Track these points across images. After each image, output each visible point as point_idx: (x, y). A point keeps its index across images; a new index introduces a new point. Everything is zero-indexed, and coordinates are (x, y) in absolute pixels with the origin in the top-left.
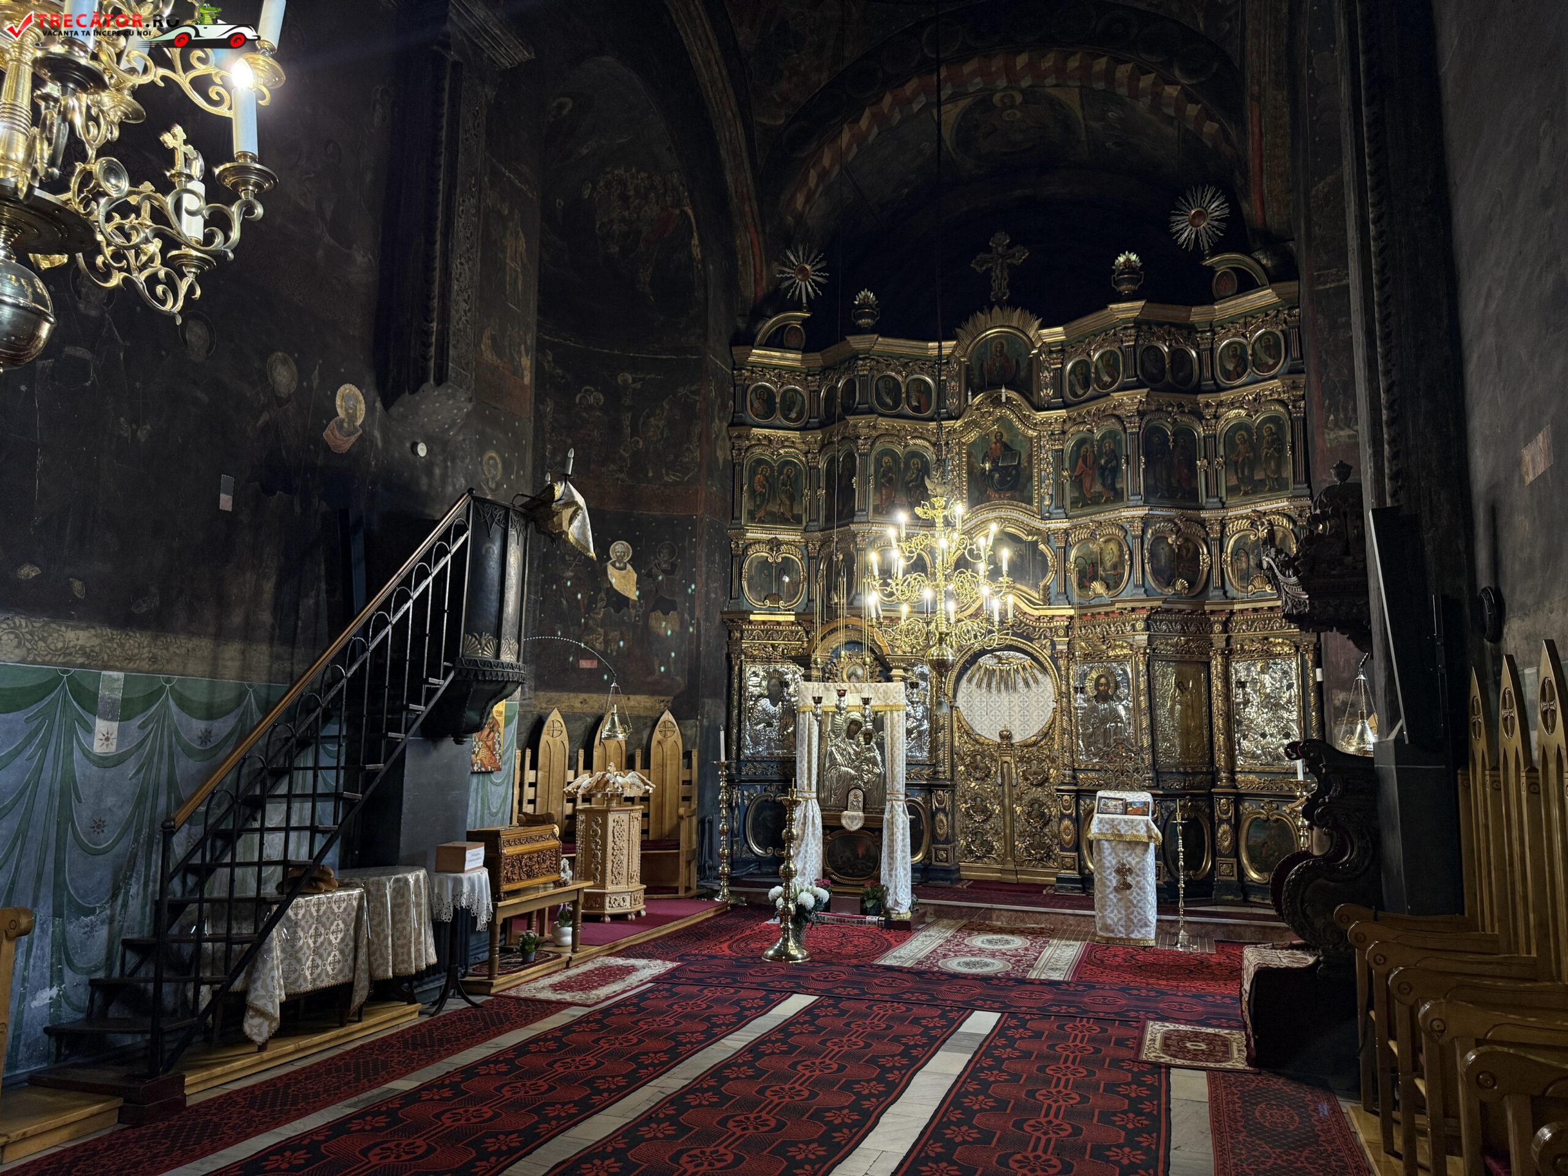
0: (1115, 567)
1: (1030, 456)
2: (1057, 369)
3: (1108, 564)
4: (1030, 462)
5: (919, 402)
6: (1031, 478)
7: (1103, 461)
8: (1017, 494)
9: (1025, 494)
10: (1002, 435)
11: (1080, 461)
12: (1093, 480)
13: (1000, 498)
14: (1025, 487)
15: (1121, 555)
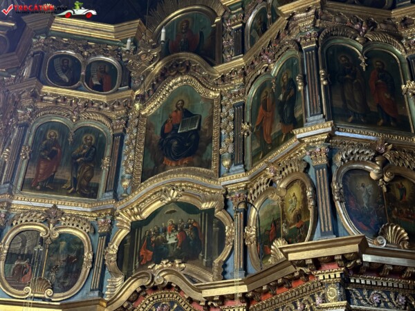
0: (298, 217)
1: (211, 118)
2: (237, 29)
3: (291, 215)
4: (210, 125)
5: (101, 81)
6: (210, 140)
7: (281, 96)
8: (195, 160)
9: (204, 158)
10: (183, 103)
11: (261, 107)
12: (273, 122)
13: (177, 166)
14: (204, 150)
15: (305, 200)
